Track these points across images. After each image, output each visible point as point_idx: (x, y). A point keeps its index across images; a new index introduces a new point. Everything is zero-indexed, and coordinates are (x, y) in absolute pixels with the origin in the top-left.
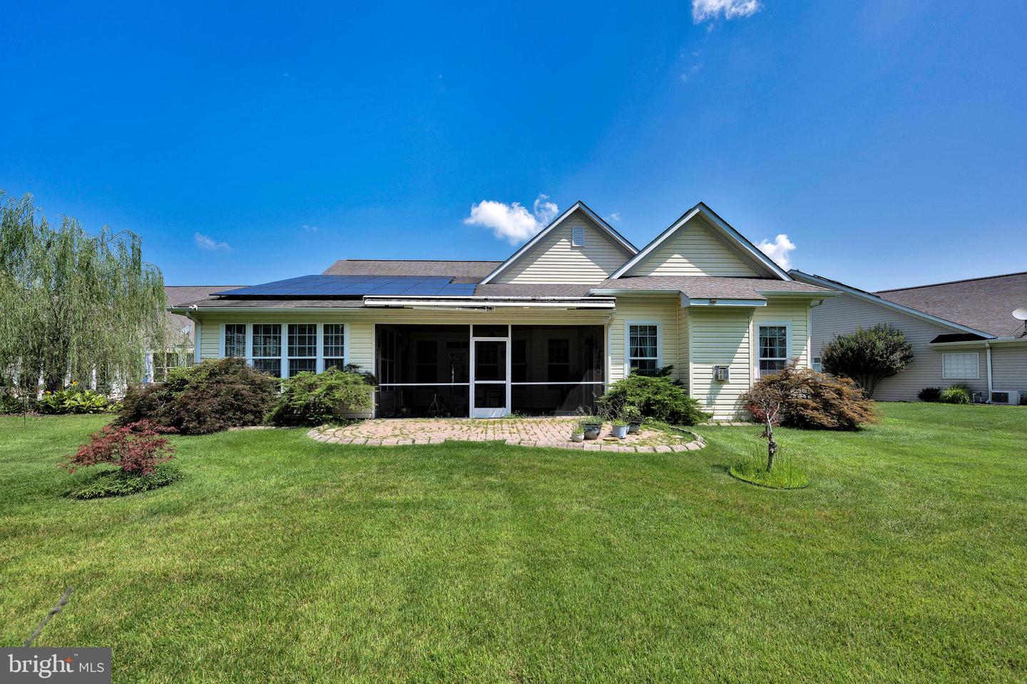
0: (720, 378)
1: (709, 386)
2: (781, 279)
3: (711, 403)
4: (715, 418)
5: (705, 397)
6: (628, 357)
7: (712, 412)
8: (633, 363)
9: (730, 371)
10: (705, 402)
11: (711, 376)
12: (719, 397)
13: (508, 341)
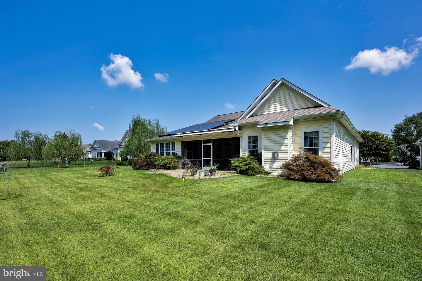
0: (275, 157)
1: (270, 160)
2: (322, 106)
3: (271, 168)
4: (272, 174)
5: (269, 165)
6: (247, 149)
7: (272, 171)
8: (250, 151)
9: (279, 154)
10: (268, 167)
11: (271, 156)
12: (274, 165)
13: (211, 144)
